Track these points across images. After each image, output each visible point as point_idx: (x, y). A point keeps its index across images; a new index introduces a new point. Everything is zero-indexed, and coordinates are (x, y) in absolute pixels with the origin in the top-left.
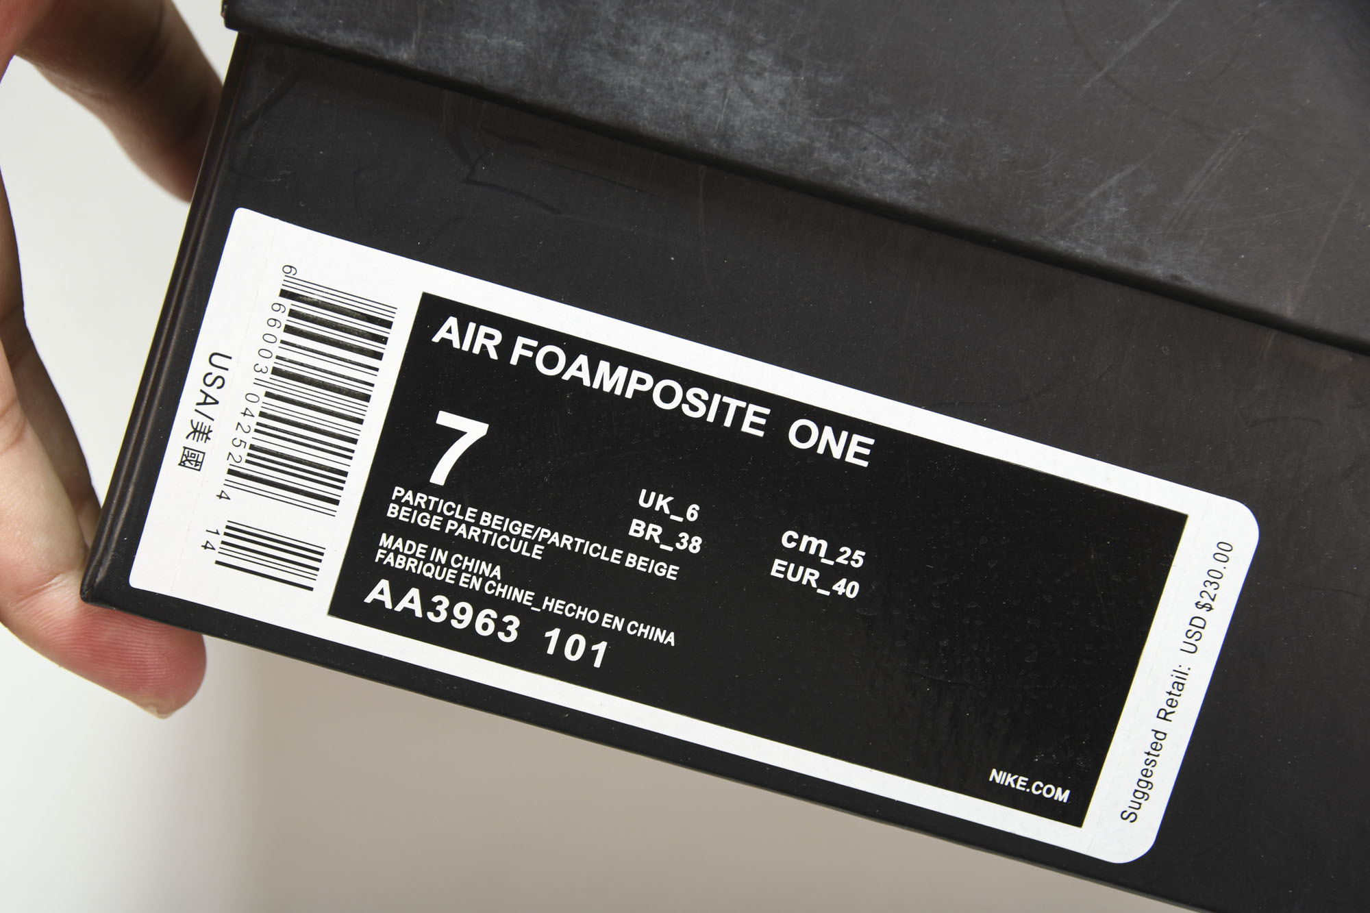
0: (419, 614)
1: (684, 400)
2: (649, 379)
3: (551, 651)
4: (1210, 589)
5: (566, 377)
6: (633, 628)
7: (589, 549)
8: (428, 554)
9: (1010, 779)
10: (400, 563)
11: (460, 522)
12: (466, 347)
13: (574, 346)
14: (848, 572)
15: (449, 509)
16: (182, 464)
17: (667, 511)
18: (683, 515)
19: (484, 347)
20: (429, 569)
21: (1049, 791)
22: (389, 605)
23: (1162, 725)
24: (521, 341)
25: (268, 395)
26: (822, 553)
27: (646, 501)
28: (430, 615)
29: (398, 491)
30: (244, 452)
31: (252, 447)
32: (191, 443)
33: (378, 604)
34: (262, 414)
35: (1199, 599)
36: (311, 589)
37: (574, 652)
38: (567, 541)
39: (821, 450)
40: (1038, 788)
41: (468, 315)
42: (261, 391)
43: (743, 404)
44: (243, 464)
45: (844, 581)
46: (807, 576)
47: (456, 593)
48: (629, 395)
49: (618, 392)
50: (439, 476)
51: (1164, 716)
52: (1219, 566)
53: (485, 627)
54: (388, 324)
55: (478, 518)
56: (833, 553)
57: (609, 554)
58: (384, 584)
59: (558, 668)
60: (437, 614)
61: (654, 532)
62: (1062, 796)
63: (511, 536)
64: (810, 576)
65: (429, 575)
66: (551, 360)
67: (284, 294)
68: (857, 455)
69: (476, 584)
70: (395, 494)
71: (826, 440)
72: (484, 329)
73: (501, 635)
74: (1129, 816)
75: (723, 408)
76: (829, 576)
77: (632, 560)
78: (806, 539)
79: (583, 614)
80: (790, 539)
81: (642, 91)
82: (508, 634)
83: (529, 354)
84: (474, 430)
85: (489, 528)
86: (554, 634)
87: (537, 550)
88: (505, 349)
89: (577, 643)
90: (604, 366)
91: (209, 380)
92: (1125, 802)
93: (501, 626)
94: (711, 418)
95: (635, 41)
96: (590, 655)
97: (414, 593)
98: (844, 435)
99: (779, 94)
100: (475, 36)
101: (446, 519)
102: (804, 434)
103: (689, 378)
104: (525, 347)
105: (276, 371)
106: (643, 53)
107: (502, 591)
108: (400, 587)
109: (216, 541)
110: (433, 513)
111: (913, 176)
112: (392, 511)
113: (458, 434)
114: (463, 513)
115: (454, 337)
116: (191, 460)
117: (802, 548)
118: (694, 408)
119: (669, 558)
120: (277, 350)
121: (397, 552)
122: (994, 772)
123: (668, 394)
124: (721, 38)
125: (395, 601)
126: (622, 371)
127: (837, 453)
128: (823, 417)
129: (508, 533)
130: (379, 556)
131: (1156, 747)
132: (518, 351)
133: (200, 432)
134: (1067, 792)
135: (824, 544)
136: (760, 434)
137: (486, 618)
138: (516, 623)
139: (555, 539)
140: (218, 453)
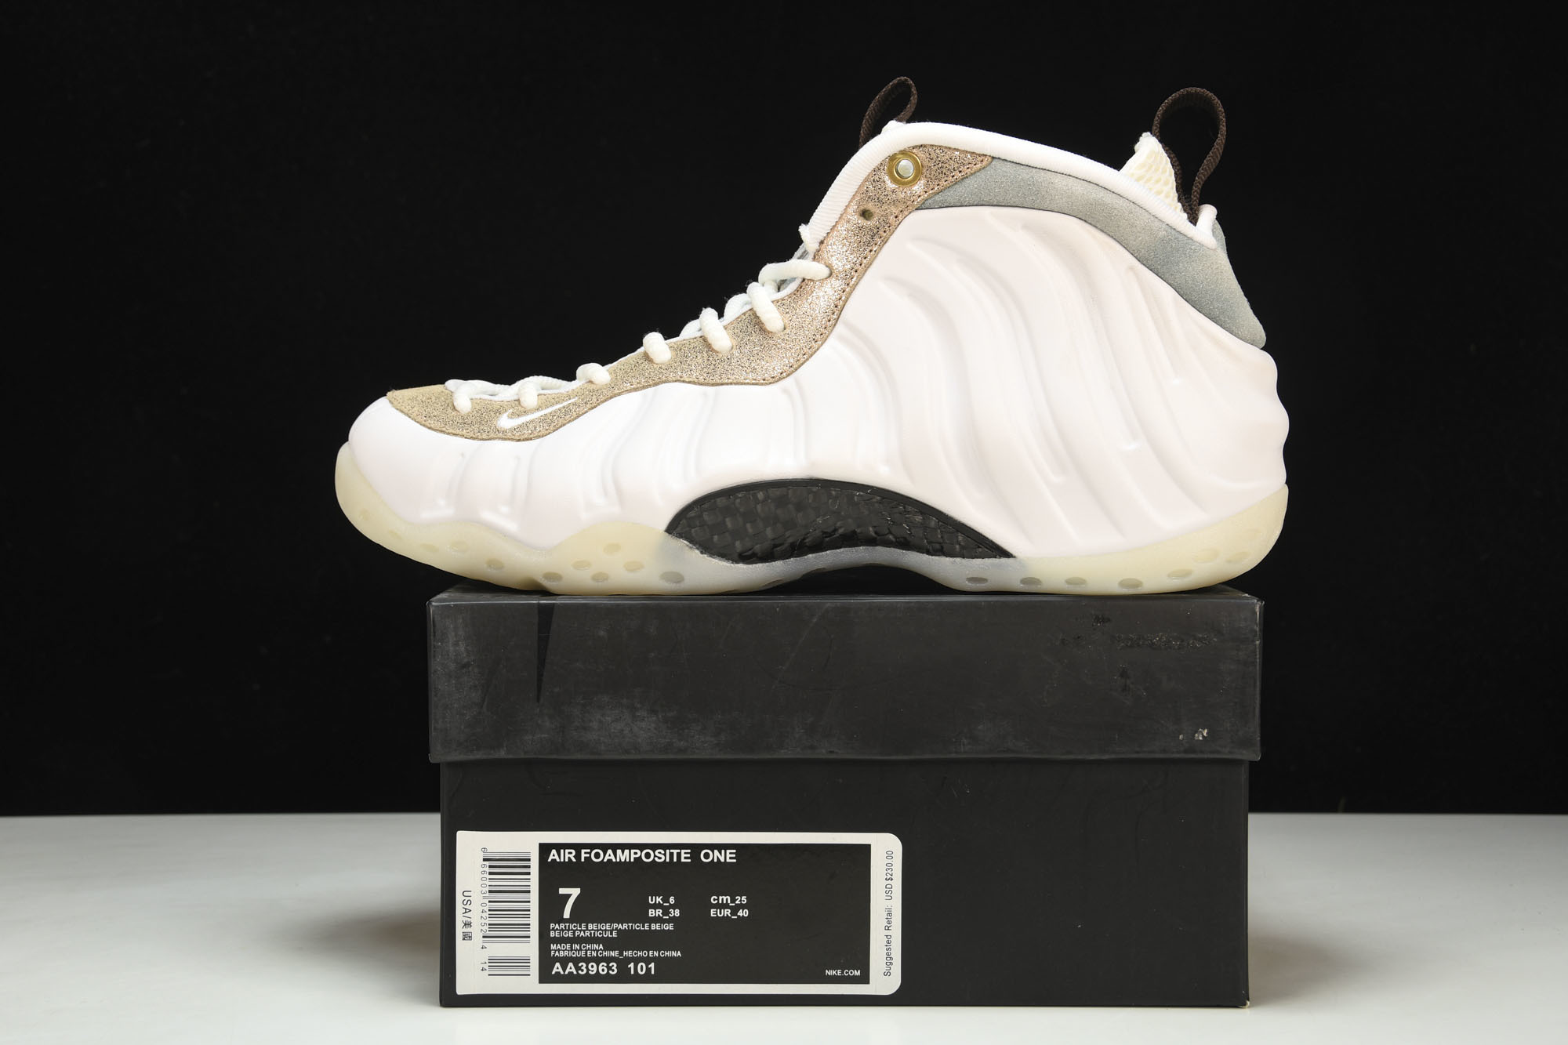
0: (575, 973)
1: (655, 856)
2: (638, 851)
3: (632, 972)
4: (889, 871)
5: (605, 860)
6: (662, 954)
7: (635, 927)
8: (571, 947)
9: (834, 972)
10: (561, 954)
11: (580, 931)
12: (562, 860)
13: (605, 847)
14: (742, 906)
15: (575, 927)
16: (464, 939)
17: (661, 902)
18: (669, 902)
19: (569, 858)
20: (574, 954)
21: (851, 973)
22: (562, 973)
23: (888, 933)
24: (583, 851)
25: (490, 902)
26: (729, 902)
27: (652, 901)
28: (580, 972)
29: (552, 926)
30: (486, 927)
31: (489, 925)
32: (465, 930)
33: (558, 973)
34: (489, 910)
35: (886, 877)
36: (529, 975)
37: (642, 970)
38: (625, 926)
39: (715, 860)
40: (847, 973)
41: (559, 847)
42: (487, 901)
43: (679, 851)
44: (488, 932)
45: (741, 911)
46: (726, 913)
47: (587, 960)
48: (632, 860)
49: (628, 860)
50: (567, 914)
51: (888, 928)
52: (890, 861)
53: (603, 970)
54: (529, 860)
55: (587, 927)
56: (733, 900)
57: (644, 927)
58: (558, 965)
59: (637, 979)
60: (582, 971)
61: (659, 912)
62: (857, 973)
63: (602, 931)
64: (727, 912)
66: (597, 856)
67: (485, 860)
68: (731, 858)
69: (594, 953)
70: (551, 927)
71: (716, 855)
72: (567, 851)
73: (611, 972)
74: (887, 973)
75: (671, 854)
76: (735, 910)
77: (653, 927)
78: (721, 898)
79: (640, 954)
80: (714, 900)
81: (599, 740)
82: (613, 971)
83: (588, 855)
84: (575, 892)
85: (593, 930)
86: (632, 965)
87: (614, 933)
88: (578, 856)
89: (642, 966)
90: (619, 852)
91: (465, 902)
92: (884, 968)
93: (609, 968)
94: (668, 860)
95: (590, 721)
96: (648, 970)
97: (571, 965)
98: (723, 851)
99: (653, 725)
100: (528, 737)
101: (574, 931)
102: (707, 856)
103: (654, 847)
104: (585, 853)
105: (490, 892)
106: (595, 725)
107: (605, 954)
108: (564, 962)
109: (486, 966)
110: (569, 930)
111: (716, 742)
112: (552, 934)
113: (569, 896)
114: (580, 927)
115: (556, 857)
116: (467, 937)
117: (720, 902)
118: (660, 858)
119: (668, 921)
120: (488, 883)
121: (559, 950)
122: (827, 971)
124: (625, 711)
125: (564, 971)
126: (627, 852)
127: (722, 860)
128: (713, 847)
129: (600, 930)
130: (552, 954)
131: (889, 942)
132: (583, 856)
133: (467, 924)
134: (859, 971)
135: (729, 898)
136: (689, 861)
137: (602, 967)
138: (615, 965)
139: (620, 926)
140: (476, 931)
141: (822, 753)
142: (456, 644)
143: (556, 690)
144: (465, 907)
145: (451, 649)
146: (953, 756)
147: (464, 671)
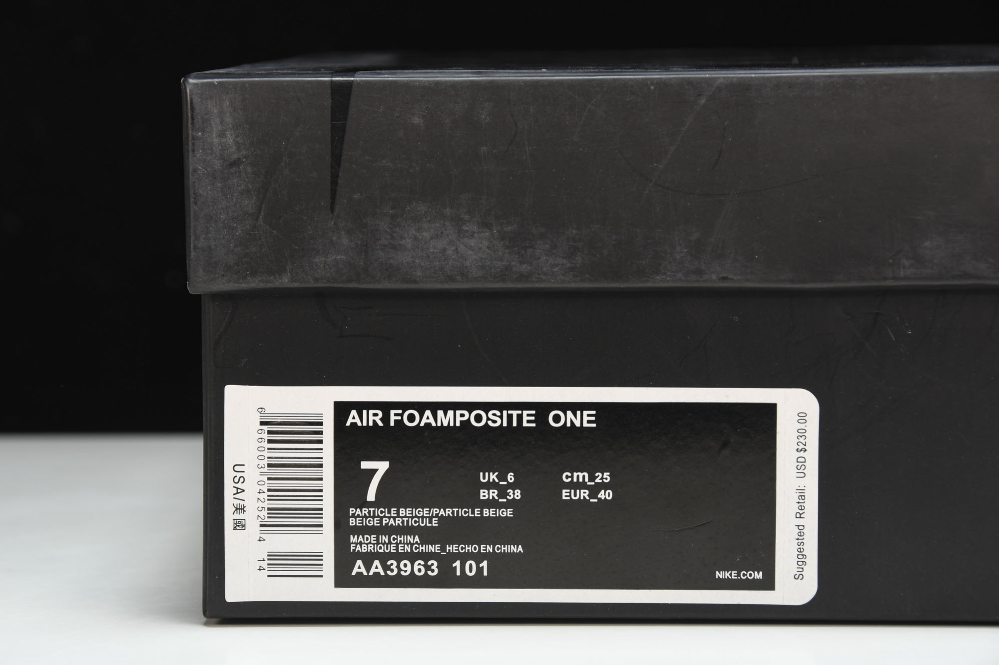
0: (382, 573)
1: (488, 419)
2: (466, 413)
3: (458, 573)
4: (802, 440)
5: (422, 424)
6: (498, 549)
7: (462, 512)
8: (378, 539)
9: (727, 574)
10: (364, 549)
11: (389, 518)
12: (365, 424)
13: (421, 407)
14: (604, 486)
15: (382, 512)
16: (235, 528)
17: (497, 481)
18: (506, 480)
19: (374, 421)
20: (380, 548)
21: (750, 575)
22: (365, 573)
23: (800, 522)
24: (393, 412)
25: (269, 479)
26: (587, 480)
27: (484, 478)
28: (389, 572)
29: (352, 511)
30: (265, 513)
31: (269, 509)
32: (237, 516)
33: (360, 574)
34: (269, 490)
35: (798, 447)
36: (322, 576)
37: (471, 571)
38: (449, 512)
39: (569, 425)
40: (744, 575)
41: (360, 406)
42: (265, 478)
43: (520, 412)
44: (267, 520)
45: (603, 491)
46: (582, 495)
47: (399, 557)
48: (458, 424)
49: (452, 424)
50: (371, 496)
51: (800, 516)
52: (802, 426)
53: (420, 570)
54: (321, 424)
55: (398, 513)
56: (592, 478)
57: (473, 513)
58: (359, 563)
59: (465, 582)
60: (392, 571)
61: (494, 494)
62: (759, 575)
63: (419, 518)
64: (584, 494)
65: (382, 551)
66: (411, 418)
67: (262, 423)
68: (589, 422)
69: (408, 548)
70: (351, 512)
71: (569, 418)
72: (371, 412)
73: (429, 573)
74: (799, 577)
75: (510, 417)
76: (594, 491)
77: (486, 513)
78: (575, 474)
79: (469, 549)
80: (567, 477)
81: (414, 262)
82: (433, 571)
83: (399, 418)
84: (382, 467)
85: (405, 517)
86: (457, 564)
87: (435, 521)
88: (386, 419)
89: (471, 565)
90: (440, 413)
91: (236, 480)
92: (794, 570)
93: (428, 568)
94: (505, 424)
95: (402, 238)
96: (480, 570)
97: (377, 563)
98: (579, 413)
99: (486, 243)
100: (319, 260)
101: (381, 518)
102: (557, 419)
103: (487, 406)
104: (396, 415)
105: (270, 465)
106: (408, 243)
107: (422, 548)
108: (368, 559)
109: (264, 564)
110: (374, 517)
111: (569, 265)
112: (352, 522)
113: (374, 471)
114: (389, 512)
115: (357, 420)
116: (239, 525)
117: (575, 480)
118: (494, 422)
119: (506, 506)
120: (267, 454)
122: (717, 573)
123: (478, 418)
124: (447, 223)
125: (368, 570)
126: (450, 413)
127: (578, 424)
128: (564, 407)
129: (416, 516)
130: (352, 548)
131: (801, 534)
132: (393, 418)
133: (240, 509)
134: (761, 573)
135: (586, 474)
136: (534, 425)
137: (419, 565)
138: (436, 564)
139: (442, 512)
140: (252, 517)
141: (712, 279)
142: (222, 135)
143: (356, 196)
144: (237, 485)
145: (216, 141)
146: (889, 283)
147: (233, 170)
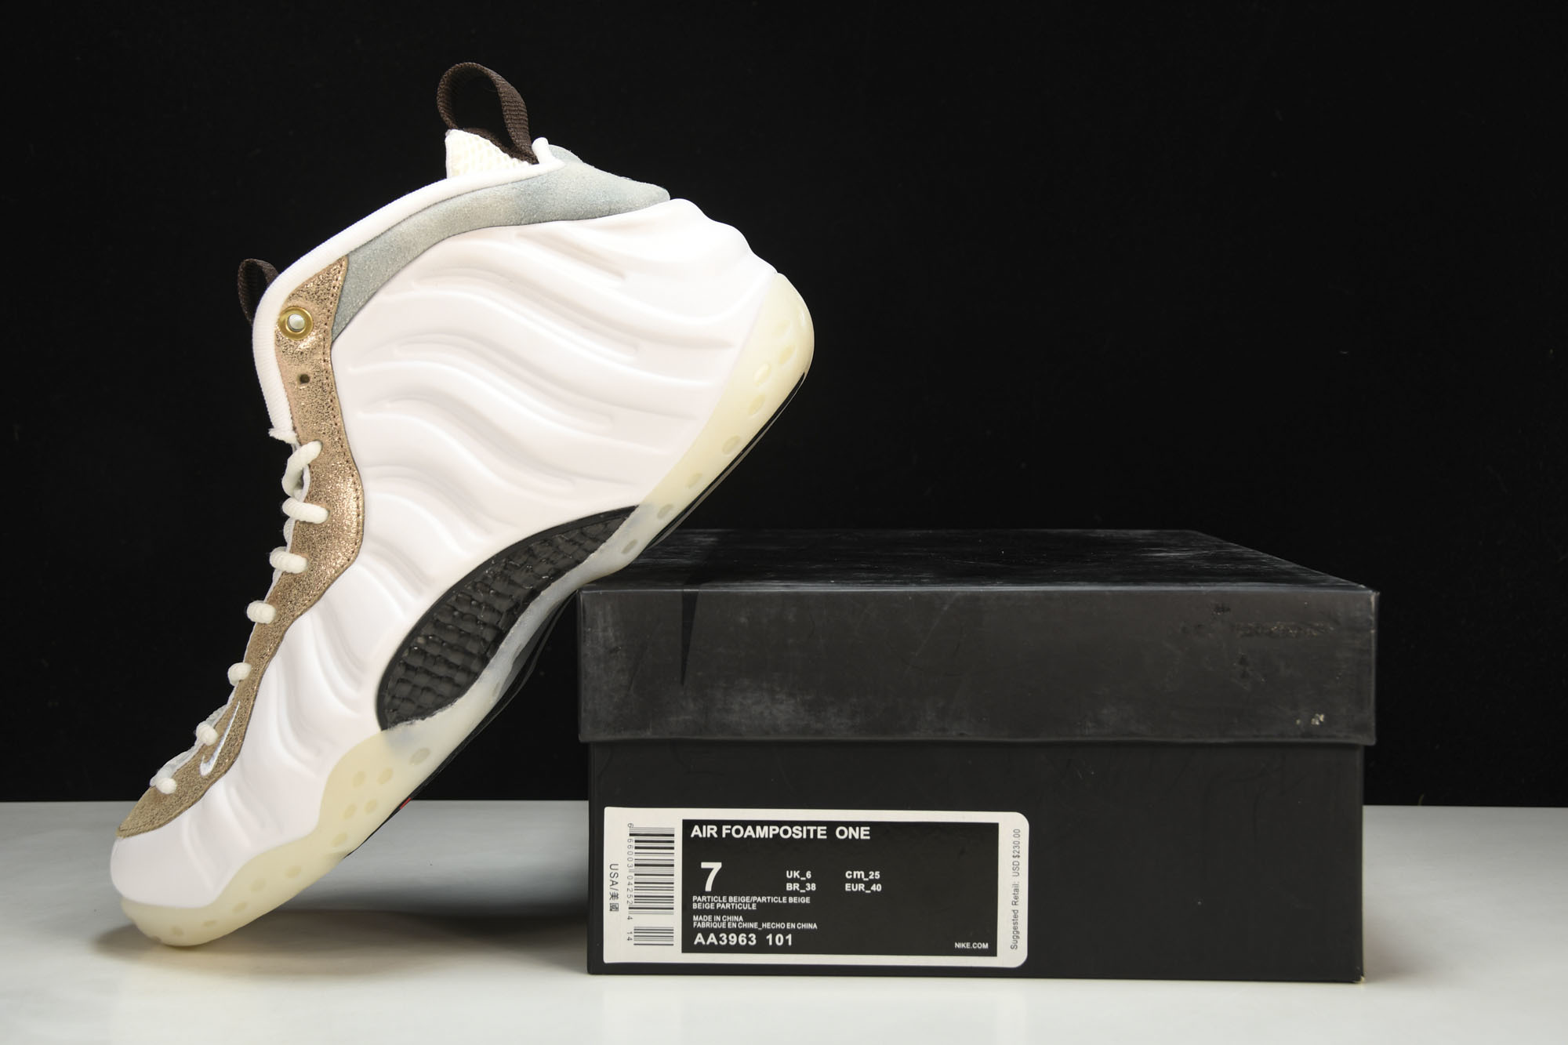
0: (716, 943)
1: (793, 833)
2: (777, 828)
3: (771, 943)
4: (1016, 849)
5: (745, 836)
6: (799, 926)
7: (774, 900)
8: (713, 919)
9: (963, 945)
10: (703, 925)
11: (721, 903)
12: (704, 836)
13: (745, 824)
14: (875, 881)
15: (716, 899)
16: (611, 910)
17: (798, 877)
18: (805, 876)
19: (711, 834)
20: (715, 925)
21: (980, 945)
22: (704, 943)
23: (1015, 908)
24: (724, 827)
25: (636, 875)
26: (863, 877)
27: (789, 875)
28: (721, 942)
29: (695, 898)
30: (633, 899)
31: (635, 896)
32: (613, 901)
33: (700, 943)
34: (636, 883)
35: (1013, 854)
36: (672, 945)
37: (779, 941)
38: (764, 899)
39: (850, 837)
40: (975, 945)
41: (701, 823)
42: (633, 874)
44: (634, 904)
45: (874, 885)
47: (728, 931)
48: (771, 836)
49: (767, 836)
50: (708, 887)
51: (1015, 904)
52: (1016, 839)
54: (673, 835)
55: (728, 899)
56: (867, 875)
57: (781, 900)
58: (700, 935)
59: (775, 950)
60: (723, 941)
61: (796, 886)
62: (985, 946)
64: (861, 887)
65: (716, 927)
66: (738, 832)
67: (631, 835)
68: (865, 835)
69: (734, 925)
71: (851, 832)
72: (709, 827)
73: (750, 943)
74: (1014, 947)
75: (808, 831)
76: (868, 885)
77: (791, 900)
78: (855, 873)
79: (779, 926)
80: (849, 875)
81: (740, 721)
82: (752, 941)
83: (729, 831)
84: (716, 866)
85: (733, 902)
86: (770, 937)
87: (754, 906)
88: (719, 832)
89: (780, 937)
90: (758, 828)
91: (612, 875)
92: (1011, 941)
93: (749, 939)
94: (805, 837)
95: (732, 703)
96: (786, 941)
97: (712, 935)
98: (857, 829)
99: (792, 708)
100: (673, 719)
101: (716, 904)
102: (842, 832)
103: (792, 824)
104: (727, 829)
105: (636, 865)
106: (736, 707)
107: (745, 925)
108: (706, 932)
109: (632, 936)
110: (710, 902)
111: (851, 724)
112: (695, 906)
113: (710, 870)
114: (721, 899)
115: (699, 833)
116: (614, 908)
117: (855, 877)
118: (797, 835)
119: (805, 895)
120: (634, 857)
121: (701, 922)
122: (956, 944)
123: (786, 832)
124: (765, 694)
125: (706, 941)
126: (766, 828)
127: (857, 837)
128: (847, 824)
129: (741, 902)
130: (695, 925)
131: (1016, 916)
132: (724, 831)
133: (614, 896)
134: (987, 944)
135: (863, 873)
136: (825, 837)
137: (742, 938)
138: (754, 936)
139: (759, 899)
140: (623, 902)
141: (953, 735)
142: (605, 630)
143: (700, 674)
144: (613, 879)
145: (600, 634)
146: (1078, 739)
147: (612, 655)
